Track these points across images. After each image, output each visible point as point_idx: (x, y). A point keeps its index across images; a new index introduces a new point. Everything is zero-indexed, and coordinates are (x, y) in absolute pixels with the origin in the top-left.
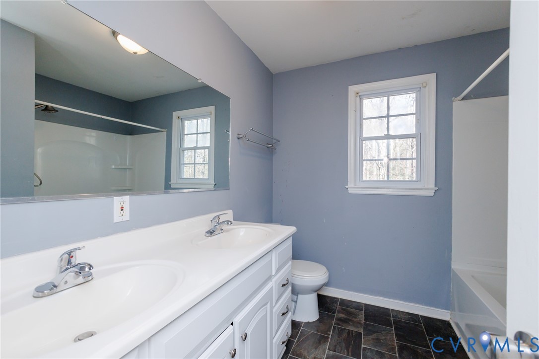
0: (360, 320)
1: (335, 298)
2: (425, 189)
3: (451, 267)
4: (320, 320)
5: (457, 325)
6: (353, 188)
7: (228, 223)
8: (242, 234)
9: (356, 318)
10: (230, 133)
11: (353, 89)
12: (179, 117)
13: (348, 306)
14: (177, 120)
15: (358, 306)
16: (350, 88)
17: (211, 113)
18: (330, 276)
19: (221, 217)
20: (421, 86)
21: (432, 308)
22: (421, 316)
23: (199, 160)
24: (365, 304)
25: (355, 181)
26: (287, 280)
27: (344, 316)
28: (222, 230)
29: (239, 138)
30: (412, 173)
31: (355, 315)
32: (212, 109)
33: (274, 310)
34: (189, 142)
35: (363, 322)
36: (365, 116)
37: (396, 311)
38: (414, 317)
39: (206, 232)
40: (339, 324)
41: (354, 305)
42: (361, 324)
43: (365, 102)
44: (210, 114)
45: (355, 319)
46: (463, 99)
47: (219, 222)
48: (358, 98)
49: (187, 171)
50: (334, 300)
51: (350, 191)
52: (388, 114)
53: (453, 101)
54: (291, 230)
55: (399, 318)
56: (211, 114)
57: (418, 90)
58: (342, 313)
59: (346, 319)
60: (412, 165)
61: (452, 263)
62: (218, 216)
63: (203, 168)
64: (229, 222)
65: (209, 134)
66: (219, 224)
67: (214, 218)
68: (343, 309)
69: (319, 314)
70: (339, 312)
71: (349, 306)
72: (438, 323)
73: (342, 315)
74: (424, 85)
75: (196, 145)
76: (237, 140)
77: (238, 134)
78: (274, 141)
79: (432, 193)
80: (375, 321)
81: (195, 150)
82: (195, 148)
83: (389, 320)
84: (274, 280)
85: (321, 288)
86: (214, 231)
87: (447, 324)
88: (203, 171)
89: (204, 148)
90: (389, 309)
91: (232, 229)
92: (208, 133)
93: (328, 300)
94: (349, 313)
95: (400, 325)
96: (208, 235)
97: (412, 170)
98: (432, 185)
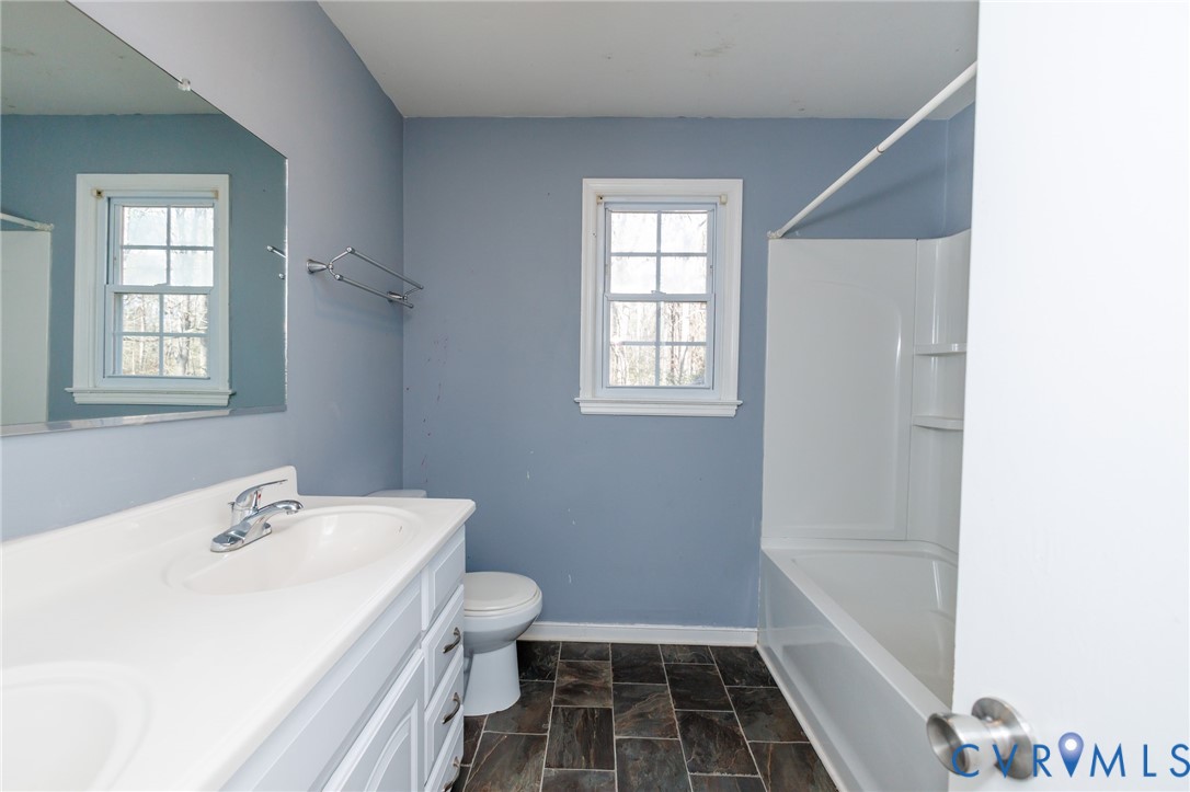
0: (605, 682)
1: (551, 643)
2: (722, 404)
3: (759, 547)
4: (522, 702)
5: (769, 650)
6: (591, 402)
7: (286, 508)
8: (328, 531)
9: (596, 678)
10: (286, 257)
11: (592, 186)
12: (99, 193)
13: (580, 656)
14: (92, 200)
15: (599, 651)
16: (586, 181)
17: (217, 192)
18: (544, 601)
19: (265, 491)
20: (717, 200)
21: (728, 629)
22: (711, 647)
23: (173, 324)
24: (613, 644)
25: (594, 387)
26: (457, 633)
27: (573, 679)
28: (267, 526)
29: (312, 272)
30: (672, 369)
31: (595, 673)
32: (221, 182)
33: (427, 716)
34: (138, 269)
35: (611, 683)
36: (614, 250)
37: (669, 646)
38: (699, 652)
39: (216, 540)
40: (564, 702)
41: (592, 650)
42: (607, 689)
43: (614, 216)
44: (212, 195)
45: (594, 683)
46: (785, 235)
47: (259, 507)
48: (601, 208)
49: (128, 352)
50: (549, 648)
51: (585, 409)
52: (659, 251)
53: (768, 239)
54: (463, 508)
55: (675, 660)
56: (217, 198)
57: (713, 207)
58: (570, 674)
59: (576, 686)
60: (672, 352)
61: (763, 540)
62: (256, 490)
63: (185, 345)
64: (291, 505)
65: (211, 253)
66: (257, 511)
67: (241, 498)
68: (570, 665)
69: (521, 688)
70: (562, 673)
71: (583, 655)
72: (740, 656)
73: (569, 680)
74: (723, 199)
75: (165, 281)
76: (307, 274)
77: (311, 261)
78: (407, 287)
79: (731, 412)
80: (634, 678)
81: (161, 294)
82: (161, 291)
83: (659, 668)
84: (425, 642)
85: (527, 627)
86: (243, 534)
87: (752, 653)
88: (184, 352)
89: (187, 291)
90: (655, 646)
91: (298, 521)
92: (205, 249)
93: (536, 651)
94: (584, 672)
95: (678, 675)
96: (221, 547)
97: (673, 362)
98: (732, 397)
